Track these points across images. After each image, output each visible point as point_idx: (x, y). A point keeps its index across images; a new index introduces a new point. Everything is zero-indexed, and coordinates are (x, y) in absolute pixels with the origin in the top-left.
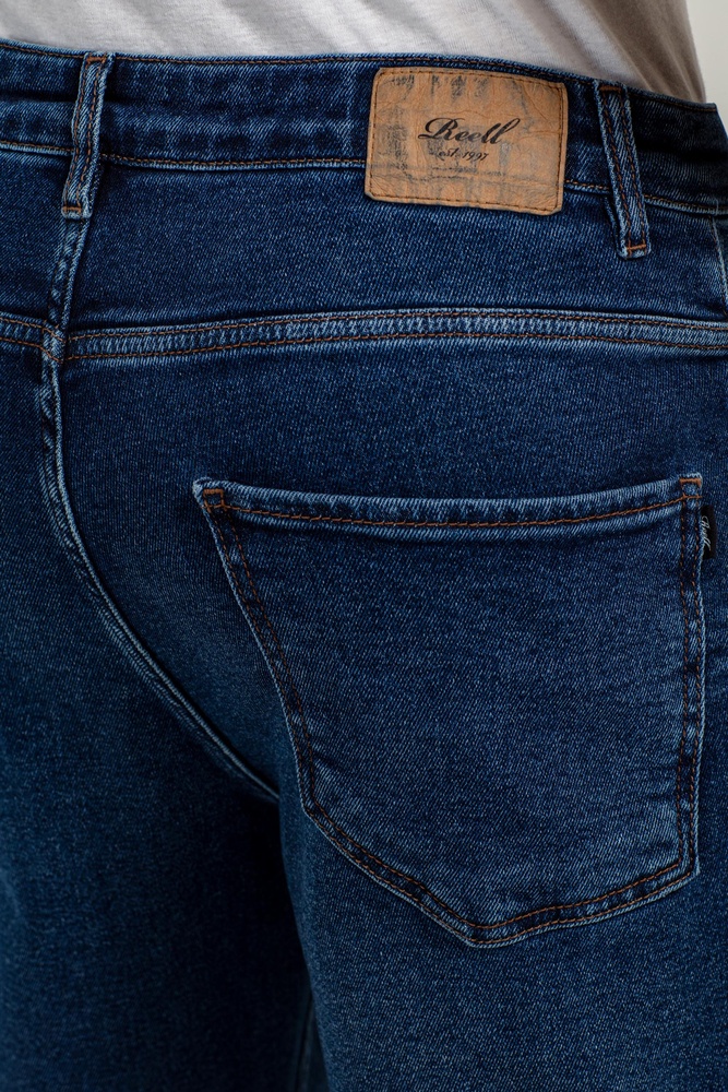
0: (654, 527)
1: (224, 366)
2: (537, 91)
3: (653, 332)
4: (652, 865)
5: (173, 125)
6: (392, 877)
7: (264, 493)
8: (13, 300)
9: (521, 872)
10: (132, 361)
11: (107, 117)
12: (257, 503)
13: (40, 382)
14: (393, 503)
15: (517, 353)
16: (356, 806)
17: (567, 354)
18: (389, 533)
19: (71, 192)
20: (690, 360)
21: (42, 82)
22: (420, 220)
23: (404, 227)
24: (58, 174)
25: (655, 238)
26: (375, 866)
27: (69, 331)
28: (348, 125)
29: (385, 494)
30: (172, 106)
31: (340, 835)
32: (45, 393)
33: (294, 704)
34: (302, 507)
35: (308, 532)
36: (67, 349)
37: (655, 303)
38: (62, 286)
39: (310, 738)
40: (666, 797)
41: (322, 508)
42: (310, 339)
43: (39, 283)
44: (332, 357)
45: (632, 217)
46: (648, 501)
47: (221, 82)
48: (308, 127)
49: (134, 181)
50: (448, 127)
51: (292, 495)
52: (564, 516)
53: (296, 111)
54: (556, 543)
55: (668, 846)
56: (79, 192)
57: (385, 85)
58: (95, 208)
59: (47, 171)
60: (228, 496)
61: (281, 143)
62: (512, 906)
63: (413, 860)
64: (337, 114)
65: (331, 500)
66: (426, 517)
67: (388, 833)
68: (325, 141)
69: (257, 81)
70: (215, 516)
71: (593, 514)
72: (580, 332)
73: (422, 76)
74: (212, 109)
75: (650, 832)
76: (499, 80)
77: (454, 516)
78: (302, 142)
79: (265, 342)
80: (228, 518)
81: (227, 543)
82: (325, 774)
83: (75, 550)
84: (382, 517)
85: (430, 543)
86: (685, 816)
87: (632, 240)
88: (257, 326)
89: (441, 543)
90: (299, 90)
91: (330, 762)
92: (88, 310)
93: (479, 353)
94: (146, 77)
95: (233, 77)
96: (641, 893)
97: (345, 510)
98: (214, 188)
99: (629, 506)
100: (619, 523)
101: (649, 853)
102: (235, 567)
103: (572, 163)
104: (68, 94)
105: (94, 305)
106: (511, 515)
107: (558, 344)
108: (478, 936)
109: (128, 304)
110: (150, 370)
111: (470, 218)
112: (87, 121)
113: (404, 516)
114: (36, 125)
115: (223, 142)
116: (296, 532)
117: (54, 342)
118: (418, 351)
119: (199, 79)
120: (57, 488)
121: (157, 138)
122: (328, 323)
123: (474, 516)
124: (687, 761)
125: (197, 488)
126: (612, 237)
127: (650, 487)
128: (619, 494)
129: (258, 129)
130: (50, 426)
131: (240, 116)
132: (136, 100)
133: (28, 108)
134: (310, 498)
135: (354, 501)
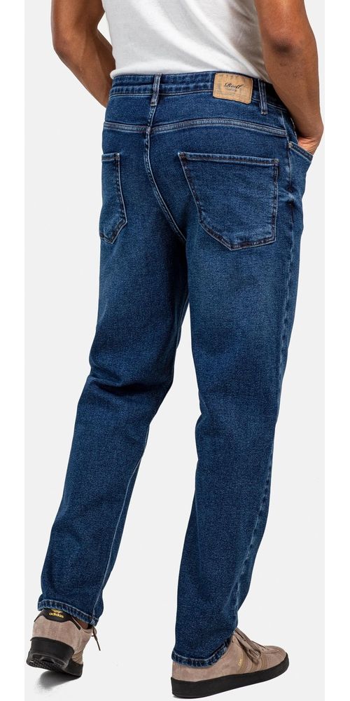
0: (268, 167)
1: (184, 130)
2: (247, 79)
3: (267, 130)
4: (267, 236)
5: (174, 86)
6: (216, 235)
7: (192, 154)
8: (140, 123)
9: (241, 234)
10: (165, 132)
11: (160, 86)
12: (191, 156)
13: (145, 138)
14: (218, 155)
15: (241, 129)
16: (209, 220)
17: (250, 131)
18: (218, 161)
19: (153, 100)
20: (276, 137)
21: (146, 81)
22: (223, 102)
23: (220, 103)
24: (150, 98)
25: (268, 111)
26: (212, 233)
27: (152, 127)
28: (210, 83)
29: (217, 153)
30: (174, 83)
31: (206, 227)
32: (146, 140)
33: (197, 200)
34: (200, 156)
35: (201, 161)
36: (151, 131)
37: (268, 124)
38: (151, 119)
39: (201, 206)
40: (270, 223)
41: (204, 156)
42: (201, 124)
43: (145, 119)
44: (206, 128)
45: (264, 106)
46: (267, 162)
47: (184, 77)
48: (202, 84)
49: (166, 98)
50: (230, 85)
51: (198, 154)
52: (251, 160)
53: (199, 81)
54: (249, 166)
55: (270, 233)
56: (155, 100)
57: (217, 77)
58: (158, 104)
59: (147, 98)
60: (185, 155)
61: (196, 87)
62: (239, 241)
63: (220, 231)
64: (208, 81)
65: (206, 154)
66: (225, 158)
67: (215, 225)
68: (205, 87)
69: (192, 77)
70: (182, 160)
71: (256, 161)
72: (252, 127)
73: (225, 75)
74: (182, 83)
75: (266, 230)
76: (240, 76)
77: (230, 158)
78: (201, 87)
79: (192, 125)
80: (185, 160)
81: (184, 165)
82: (203, 213)
83: (150, 173)
84: (216, 158)
85: (226, 163)
86: (273, 228)
87: (264, 111)
88: (191, 122)
89: (228, 163)
90: (200, 78)
91: (205, 211)
92: (156, 123)
93: (234, 128)
94: (169, 78)
95: (187, 76)
96: (265, 242)
97: (209, 156)
98: (182, 97)
99: (263, 162)
100: (261, 164)
101: (266, 233)
102: (186, 170)
103: (253, 94)
104: (152, 82)
105: (157, 122)
106: (241, 159)
107: (248, 129)
108: (232, 248)
109: (164, 121)
110: (169, 133)
111: (233, 102)
112: (156, 86)
113: (220, 158)
114: (145, 90)
115: (184, 89)
116: (199, 161)
117: (149, 129)
118: (222, 127)
119: (180, 77)
120: (147, 159)
121: (171, 89)
122: (205, 121)
123: (234, 158)
124: (274, 217)
125: (179, 154)
126: (260, 110)
127: (268, 159)
128: (262, 159)
129: (191, 85)
130: (147, 146)
131: (188, 83)
132: (167, 83)
133: (143, 87)
134: (202, 154)
135: (211, 154)
